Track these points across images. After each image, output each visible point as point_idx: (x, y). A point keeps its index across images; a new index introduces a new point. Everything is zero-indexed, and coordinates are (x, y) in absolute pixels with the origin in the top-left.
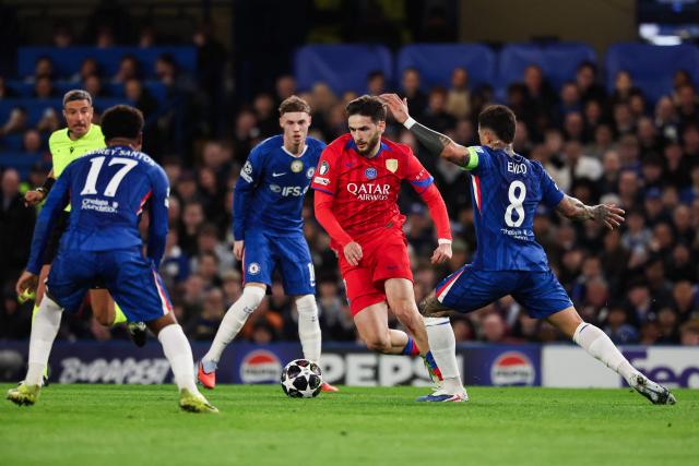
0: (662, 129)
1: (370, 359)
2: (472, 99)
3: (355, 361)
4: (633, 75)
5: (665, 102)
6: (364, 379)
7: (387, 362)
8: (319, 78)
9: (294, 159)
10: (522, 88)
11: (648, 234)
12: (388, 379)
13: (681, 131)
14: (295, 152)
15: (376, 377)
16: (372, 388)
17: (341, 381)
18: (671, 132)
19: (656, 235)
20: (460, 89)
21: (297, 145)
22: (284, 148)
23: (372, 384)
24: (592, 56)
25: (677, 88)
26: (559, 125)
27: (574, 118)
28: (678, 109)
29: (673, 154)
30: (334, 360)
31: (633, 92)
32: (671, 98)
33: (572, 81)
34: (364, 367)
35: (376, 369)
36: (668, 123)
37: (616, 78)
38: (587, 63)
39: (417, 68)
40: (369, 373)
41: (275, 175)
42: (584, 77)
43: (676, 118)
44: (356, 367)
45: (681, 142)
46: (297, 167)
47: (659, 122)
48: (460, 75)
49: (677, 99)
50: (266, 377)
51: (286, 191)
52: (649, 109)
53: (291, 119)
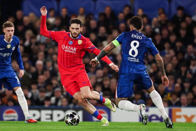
0: (154, 29)
1: (49, 112)
2: (86, 18)
3: (44, 112)
4: (144, 10)
5: (155, 19)
6: (47, 119)
7: (56, 113)
8: (31, 11)
9: (8, 44)
10: (104, 15)
11: (149, 67)
12: (56, 119)
13: (161, 30)
14: (9, 41)
15: (52, 118)
16: (50, 122)
17: (39, 120)
18: (157, 30)
19: (152, 67)
20: (82, 15)
21: (10, 39)
22: (5, 40)
23: (50, 121)
24: (129, 3)
25: (160, 15)
26: (117, 28)
27: (122, 25)
28: (160, 22)
29: (158, 38)
30: (36, 112)
31: (144, 16)
32: (157, 18)
33: (122, 12)
34: (47, 115)
35: (51, 116)
36: (156, 27)
37: (138, 11)
38: (127, 6)
39: (66, 7)
40: (49, 117)
41: (1, 49)
42: (126, 11)
43: (159, 25)
44: (44, 114)
45: (161, 33)
46: (9, 46)
47: (153, 27)
48: (82, 10)
49: (160, 19)
50: (12, 118)
51: (5, 55)
52: (149, 22)
53: (9, 30)
